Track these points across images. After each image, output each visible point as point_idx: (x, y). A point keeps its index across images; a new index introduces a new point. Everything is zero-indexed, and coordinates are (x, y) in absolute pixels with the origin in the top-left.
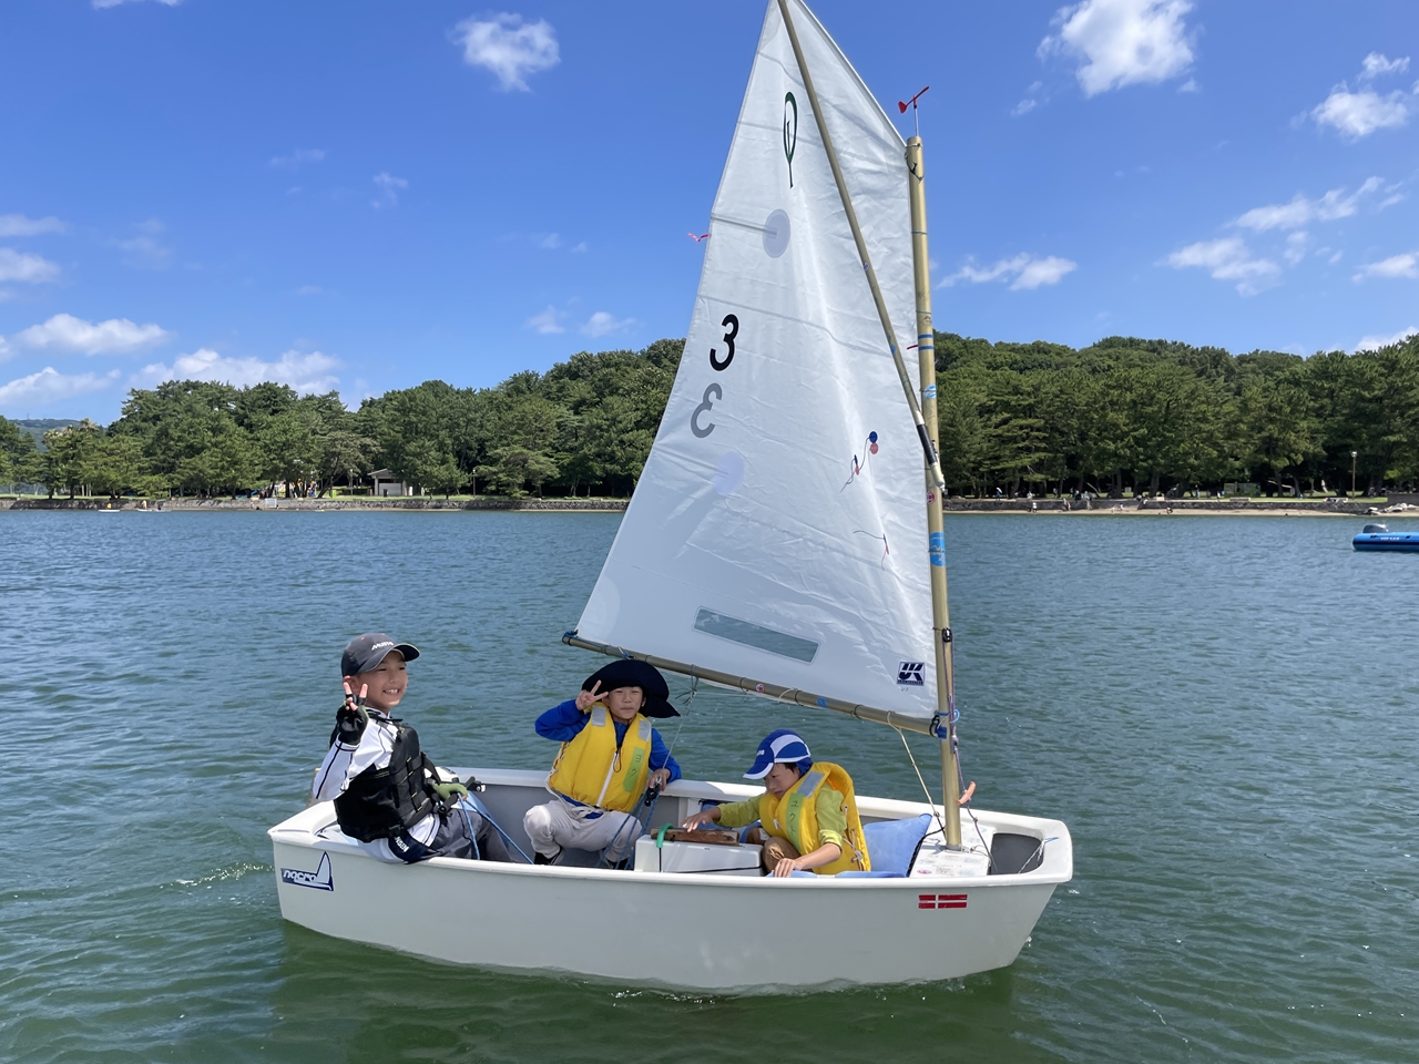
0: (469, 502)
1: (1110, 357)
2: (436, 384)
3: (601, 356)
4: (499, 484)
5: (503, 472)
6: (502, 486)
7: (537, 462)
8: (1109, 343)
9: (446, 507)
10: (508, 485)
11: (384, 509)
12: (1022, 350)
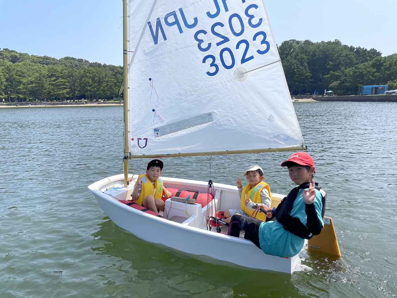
1: (69, 62)
8: (67, 58)
12: (40, 58)
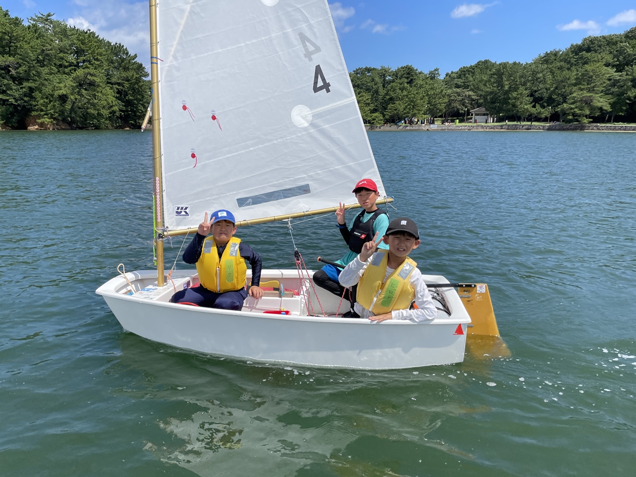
0: (550, 126)
2: (486, 62)
3: (604, 37)
4: (574, 115)
5: (576, 107)
6: (576, 116)
7: (599, 101)
9: (533, 129)
10: (579, 116)
11: (496, 130)
